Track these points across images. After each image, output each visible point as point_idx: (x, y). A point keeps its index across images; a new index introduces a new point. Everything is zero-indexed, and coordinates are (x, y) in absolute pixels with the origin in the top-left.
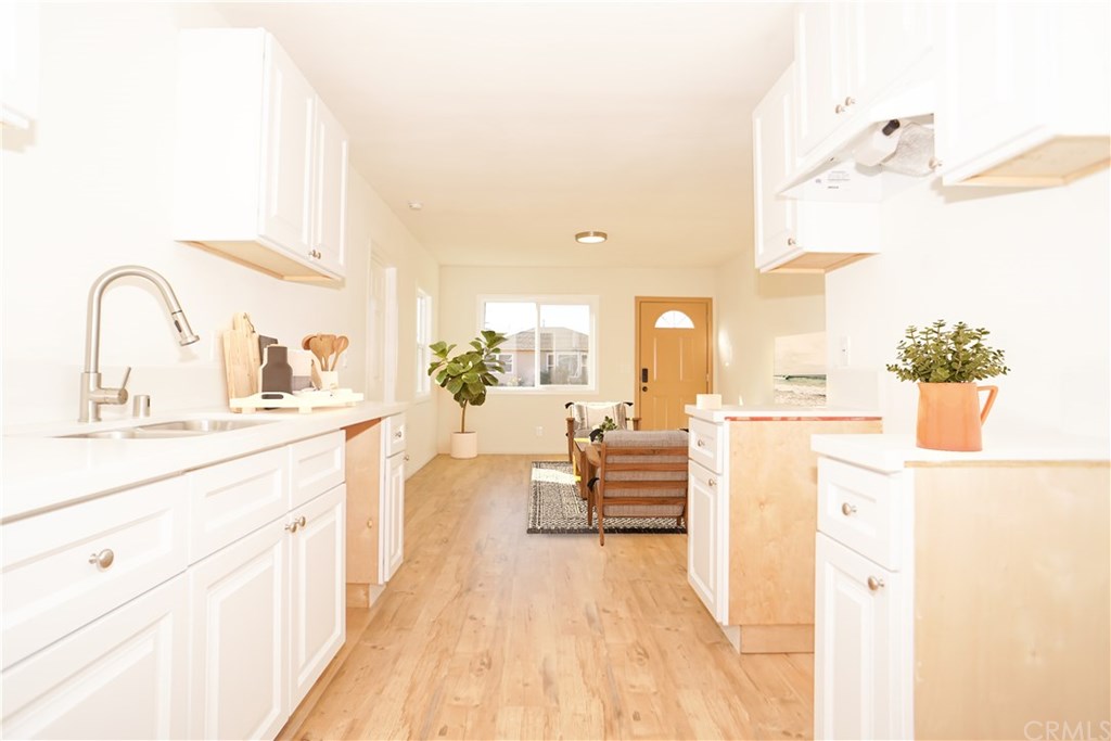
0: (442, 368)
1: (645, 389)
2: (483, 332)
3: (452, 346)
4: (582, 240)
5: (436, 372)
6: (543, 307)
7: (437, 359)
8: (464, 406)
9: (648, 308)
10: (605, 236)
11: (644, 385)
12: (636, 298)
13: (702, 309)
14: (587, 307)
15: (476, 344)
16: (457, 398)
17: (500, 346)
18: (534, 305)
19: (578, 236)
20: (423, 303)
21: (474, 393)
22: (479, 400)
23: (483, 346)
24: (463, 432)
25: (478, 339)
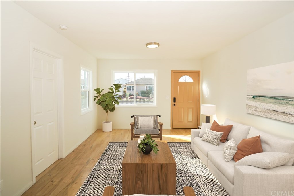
0: (99, 98)
1: (174, 105)
2: (114, 84)
3: (102, 90)
4: (149, 46)
5: (97, 100)
6: (136, 74)
7: (97, 95)
8: (107, 112)
9: (176, 74)
10: (158, 44)
11: (174, 103)
12: (172, 71)
13: (196, 75)
14: (153, 74)
15: (111, 89)
16: (105, 109)
17: (120, 89)
18: (133, 73)
19: (147, 45)
20: (88, 73)
21: (110, 107)
22: (113, 110)
23: (114, 90)
24: (107, 122)
25: (112, 86)
